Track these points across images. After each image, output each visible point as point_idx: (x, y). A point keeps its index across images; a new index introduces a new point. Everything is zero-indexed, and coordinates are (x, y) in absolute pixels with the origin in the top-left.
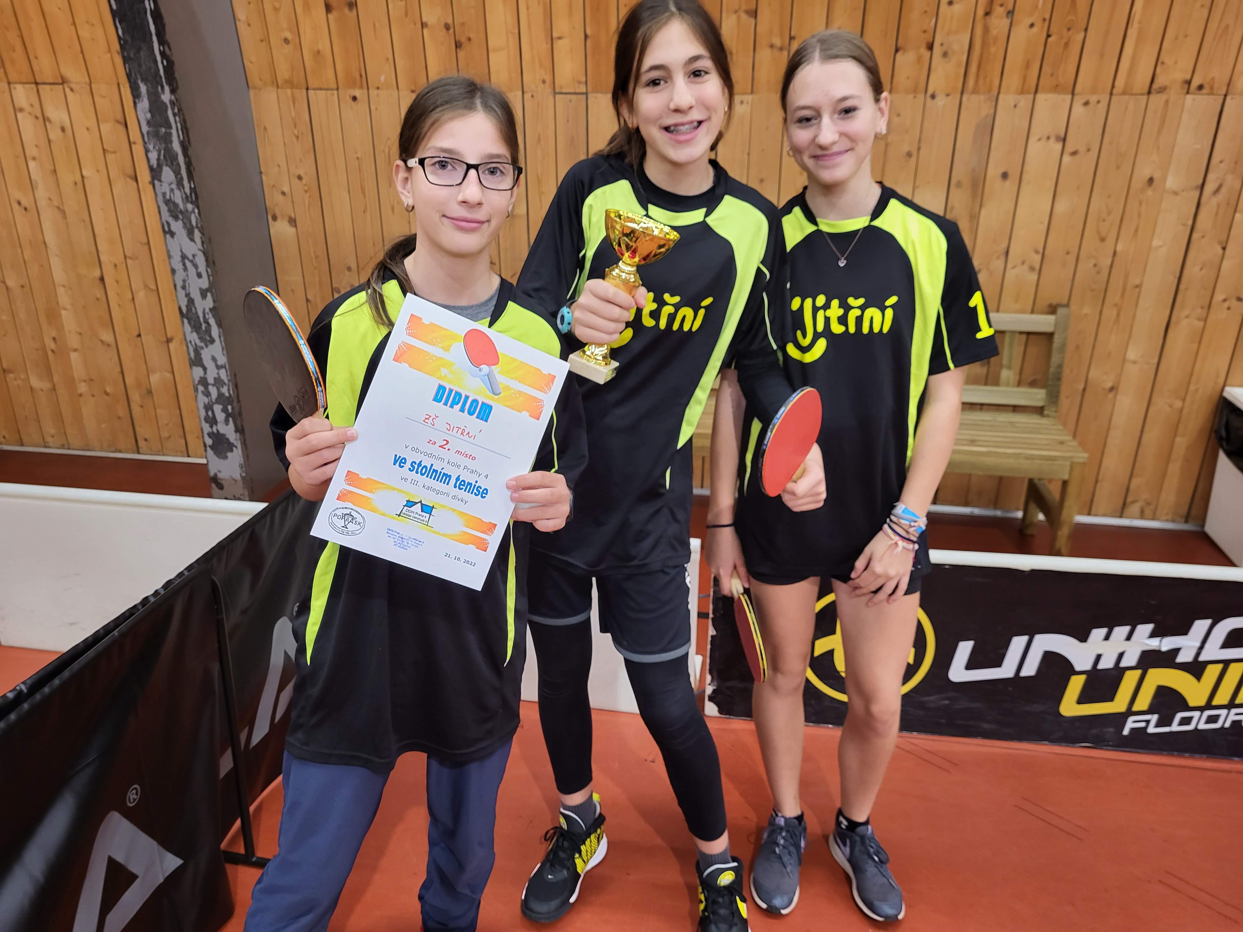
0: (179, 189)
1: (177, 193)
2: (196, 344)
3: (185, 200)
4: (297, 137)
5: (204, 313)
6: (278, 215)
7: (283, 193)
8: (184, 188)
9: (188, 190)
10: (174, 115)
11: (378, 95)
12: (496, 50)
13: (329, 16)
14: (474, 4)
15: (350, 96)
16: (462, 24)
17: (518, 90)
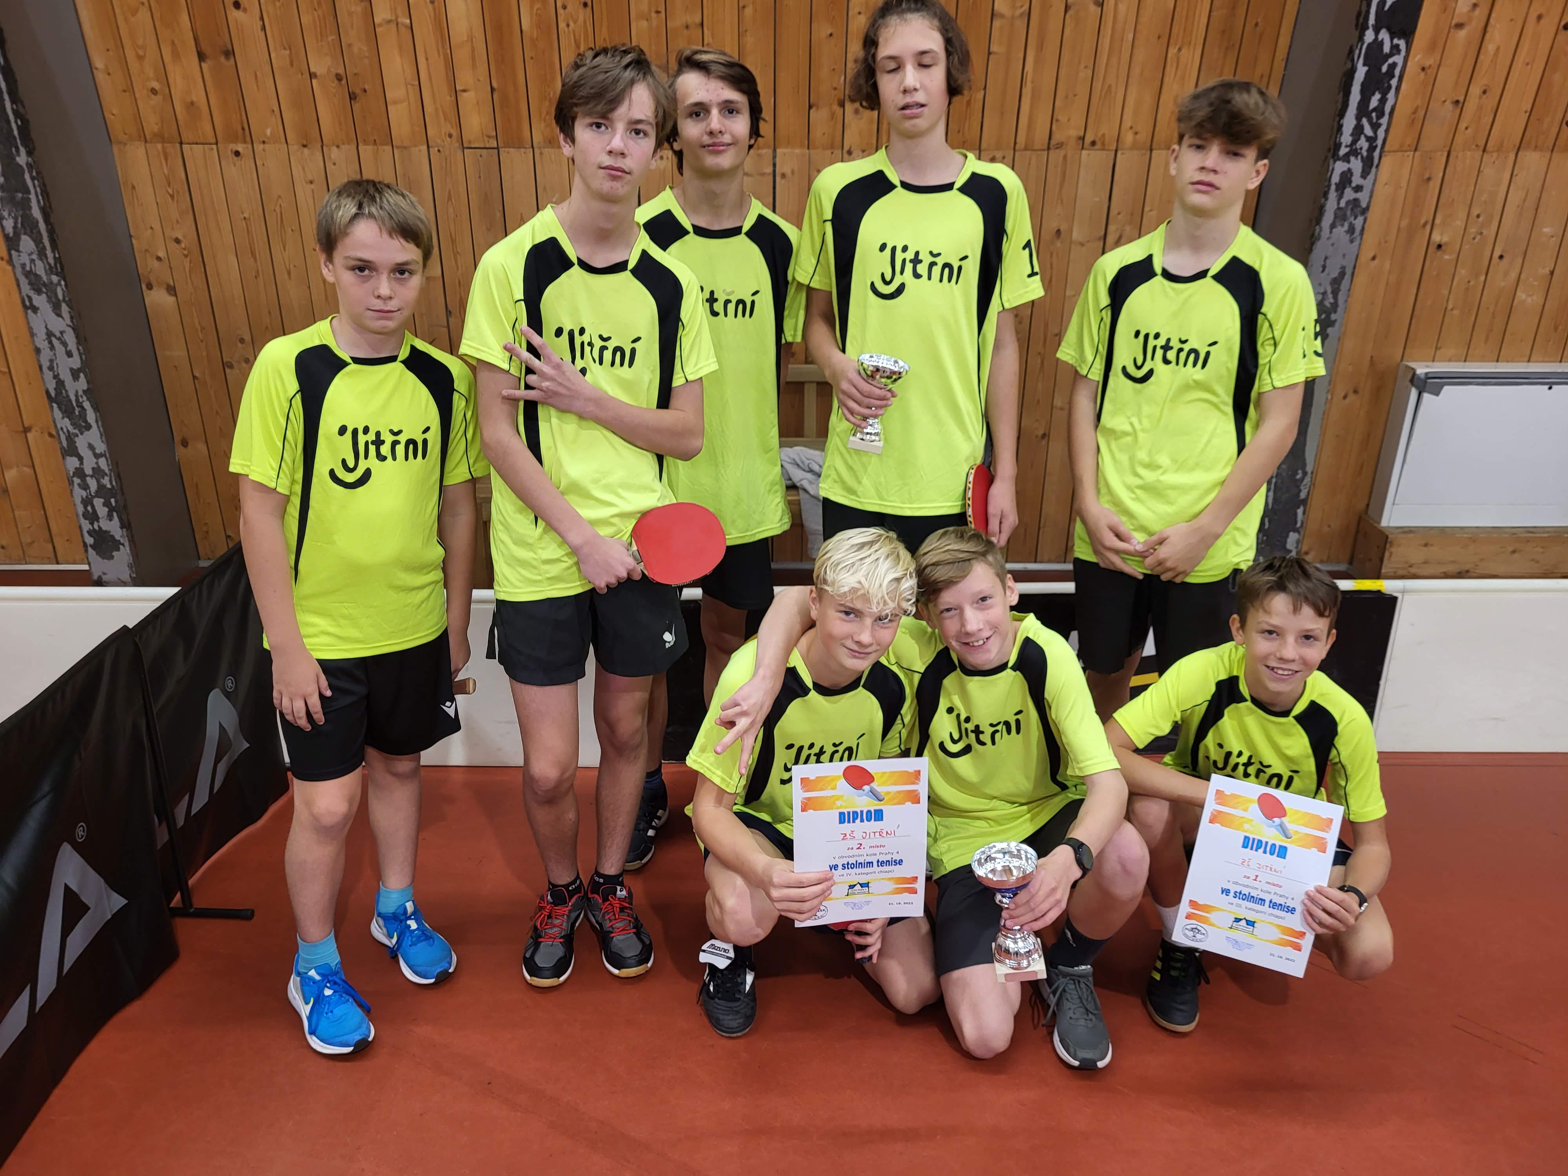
0: (41, 260)
1: (39, 263)
2: (68, 431)
3: (49, 272)
4: (172, 196)
5: (76, 395)
6: (154, 283)
7: (159, 259)
8: (47, 258)
9: (51, 261)
10: (33, 178)
11: (264, 150)
12: (395, 103)
13: (203, 65)
14: (367, 54)
15: (232, 150)
16: (356, 74)
17: (422, 145)
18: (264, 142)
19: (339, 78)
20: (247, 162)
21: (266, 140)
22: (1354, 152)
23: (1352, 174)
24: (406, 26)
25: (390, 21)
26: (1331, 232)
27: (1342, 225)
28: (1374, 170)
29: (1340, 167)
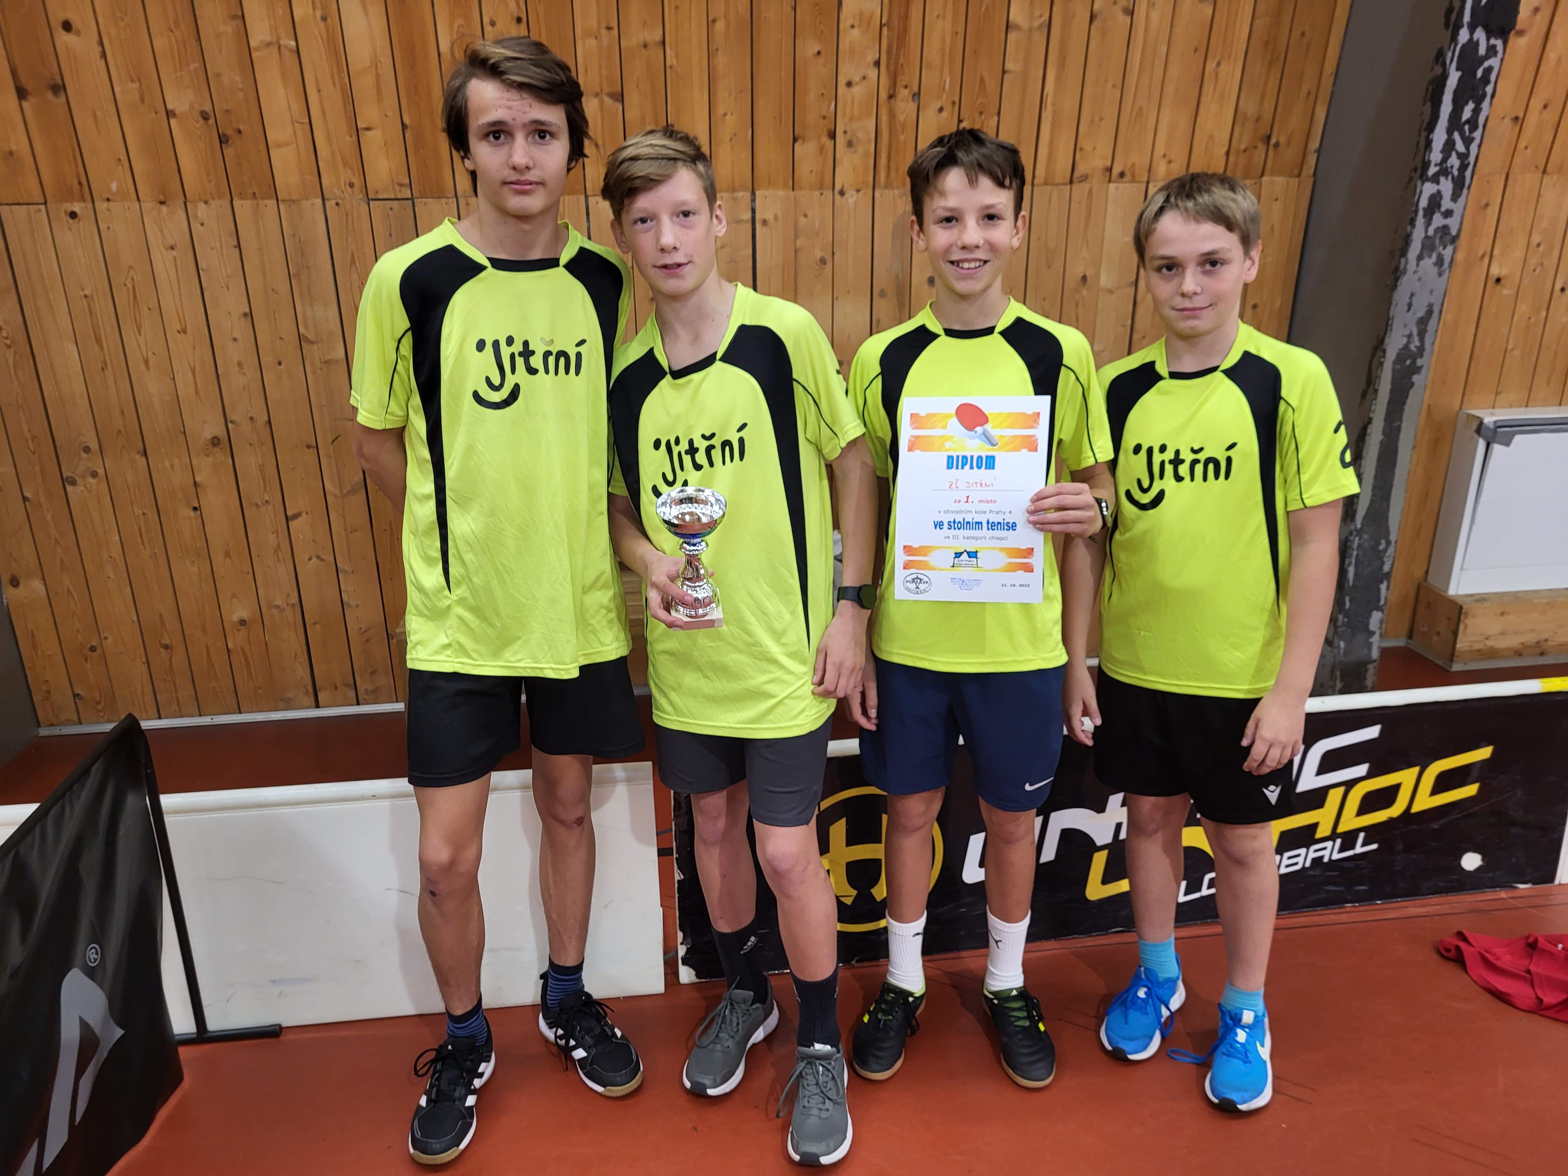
11: (109, 210)
12: (279, 146)
13: (25, 104)
14: (240, 86)
15: (66, 212)
16: (227, 111)
17: (316, 197)
18: (108, 200)
19: (205, 116)
20: (86, 225)
21: (111, 197)
22: (1444, 171)
23: (1441, 198)
24: (291, 50)
25: (269, 44)
26: (1418, 265)
27: (1430, 256)
28: (1465, 191)
29: (1429, 189)
